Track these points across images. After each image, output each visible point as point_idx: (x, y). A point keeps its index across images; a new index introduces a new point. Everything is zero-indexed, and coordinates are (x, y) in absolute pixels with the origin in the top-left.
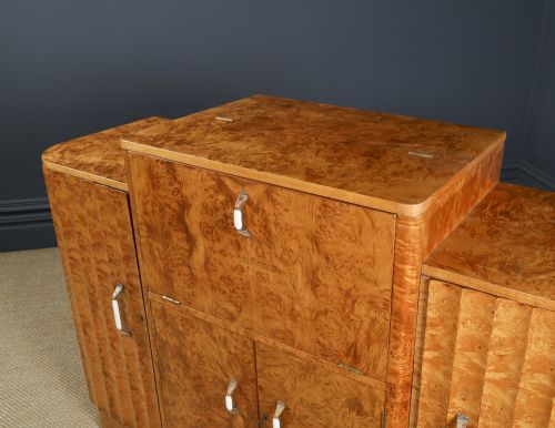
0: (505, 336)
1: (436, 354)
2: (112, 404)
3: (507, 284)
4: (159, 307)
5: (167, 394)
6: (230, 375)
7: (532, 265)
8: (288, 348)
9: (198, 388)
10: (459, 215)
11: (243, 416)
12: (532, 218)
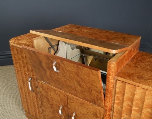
0: (138, 97)
1: (118, 101)
2: (29, 110)
3: (139, 83)
4: (41, 84)
5: (43, 108)
6: (60, 104)
7: (147, 77)
8: (77, 98)
9: (52, 107)
10: (126, 61)
11: (64, 116)
12: (148, 62)
